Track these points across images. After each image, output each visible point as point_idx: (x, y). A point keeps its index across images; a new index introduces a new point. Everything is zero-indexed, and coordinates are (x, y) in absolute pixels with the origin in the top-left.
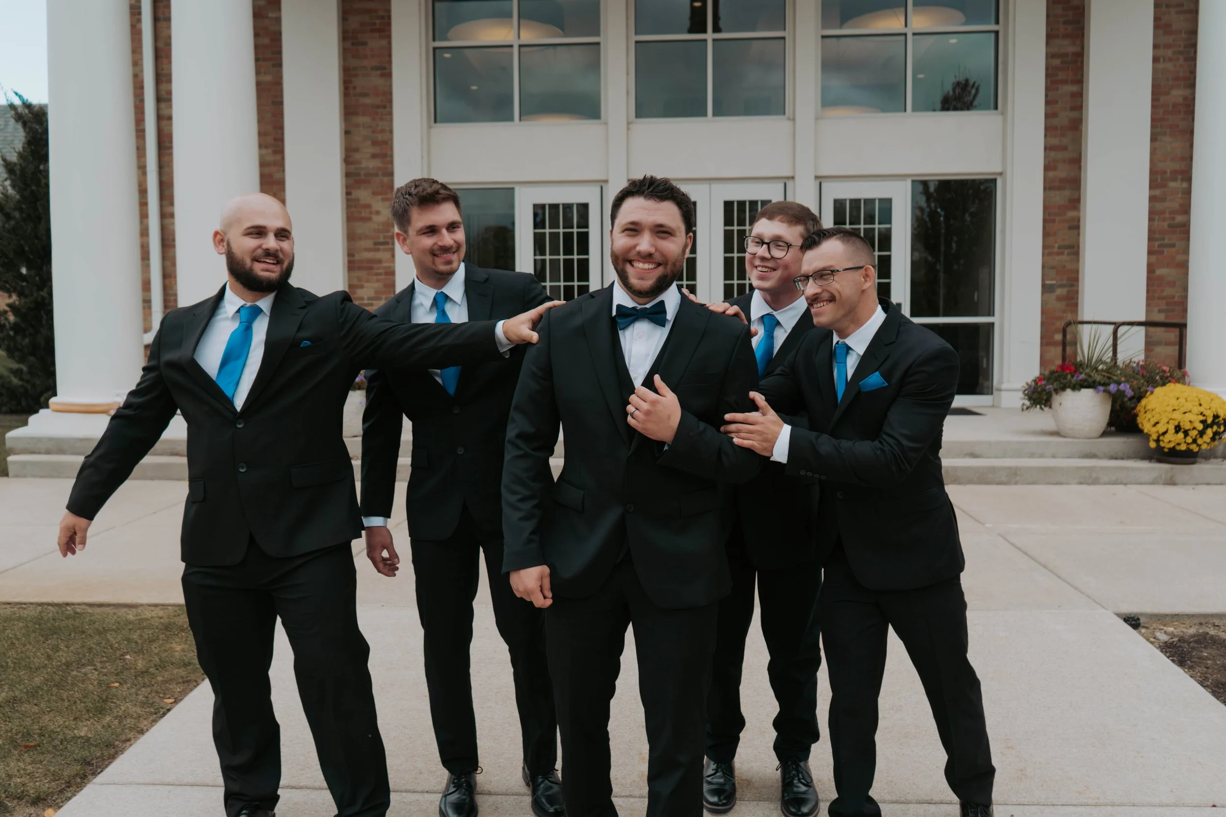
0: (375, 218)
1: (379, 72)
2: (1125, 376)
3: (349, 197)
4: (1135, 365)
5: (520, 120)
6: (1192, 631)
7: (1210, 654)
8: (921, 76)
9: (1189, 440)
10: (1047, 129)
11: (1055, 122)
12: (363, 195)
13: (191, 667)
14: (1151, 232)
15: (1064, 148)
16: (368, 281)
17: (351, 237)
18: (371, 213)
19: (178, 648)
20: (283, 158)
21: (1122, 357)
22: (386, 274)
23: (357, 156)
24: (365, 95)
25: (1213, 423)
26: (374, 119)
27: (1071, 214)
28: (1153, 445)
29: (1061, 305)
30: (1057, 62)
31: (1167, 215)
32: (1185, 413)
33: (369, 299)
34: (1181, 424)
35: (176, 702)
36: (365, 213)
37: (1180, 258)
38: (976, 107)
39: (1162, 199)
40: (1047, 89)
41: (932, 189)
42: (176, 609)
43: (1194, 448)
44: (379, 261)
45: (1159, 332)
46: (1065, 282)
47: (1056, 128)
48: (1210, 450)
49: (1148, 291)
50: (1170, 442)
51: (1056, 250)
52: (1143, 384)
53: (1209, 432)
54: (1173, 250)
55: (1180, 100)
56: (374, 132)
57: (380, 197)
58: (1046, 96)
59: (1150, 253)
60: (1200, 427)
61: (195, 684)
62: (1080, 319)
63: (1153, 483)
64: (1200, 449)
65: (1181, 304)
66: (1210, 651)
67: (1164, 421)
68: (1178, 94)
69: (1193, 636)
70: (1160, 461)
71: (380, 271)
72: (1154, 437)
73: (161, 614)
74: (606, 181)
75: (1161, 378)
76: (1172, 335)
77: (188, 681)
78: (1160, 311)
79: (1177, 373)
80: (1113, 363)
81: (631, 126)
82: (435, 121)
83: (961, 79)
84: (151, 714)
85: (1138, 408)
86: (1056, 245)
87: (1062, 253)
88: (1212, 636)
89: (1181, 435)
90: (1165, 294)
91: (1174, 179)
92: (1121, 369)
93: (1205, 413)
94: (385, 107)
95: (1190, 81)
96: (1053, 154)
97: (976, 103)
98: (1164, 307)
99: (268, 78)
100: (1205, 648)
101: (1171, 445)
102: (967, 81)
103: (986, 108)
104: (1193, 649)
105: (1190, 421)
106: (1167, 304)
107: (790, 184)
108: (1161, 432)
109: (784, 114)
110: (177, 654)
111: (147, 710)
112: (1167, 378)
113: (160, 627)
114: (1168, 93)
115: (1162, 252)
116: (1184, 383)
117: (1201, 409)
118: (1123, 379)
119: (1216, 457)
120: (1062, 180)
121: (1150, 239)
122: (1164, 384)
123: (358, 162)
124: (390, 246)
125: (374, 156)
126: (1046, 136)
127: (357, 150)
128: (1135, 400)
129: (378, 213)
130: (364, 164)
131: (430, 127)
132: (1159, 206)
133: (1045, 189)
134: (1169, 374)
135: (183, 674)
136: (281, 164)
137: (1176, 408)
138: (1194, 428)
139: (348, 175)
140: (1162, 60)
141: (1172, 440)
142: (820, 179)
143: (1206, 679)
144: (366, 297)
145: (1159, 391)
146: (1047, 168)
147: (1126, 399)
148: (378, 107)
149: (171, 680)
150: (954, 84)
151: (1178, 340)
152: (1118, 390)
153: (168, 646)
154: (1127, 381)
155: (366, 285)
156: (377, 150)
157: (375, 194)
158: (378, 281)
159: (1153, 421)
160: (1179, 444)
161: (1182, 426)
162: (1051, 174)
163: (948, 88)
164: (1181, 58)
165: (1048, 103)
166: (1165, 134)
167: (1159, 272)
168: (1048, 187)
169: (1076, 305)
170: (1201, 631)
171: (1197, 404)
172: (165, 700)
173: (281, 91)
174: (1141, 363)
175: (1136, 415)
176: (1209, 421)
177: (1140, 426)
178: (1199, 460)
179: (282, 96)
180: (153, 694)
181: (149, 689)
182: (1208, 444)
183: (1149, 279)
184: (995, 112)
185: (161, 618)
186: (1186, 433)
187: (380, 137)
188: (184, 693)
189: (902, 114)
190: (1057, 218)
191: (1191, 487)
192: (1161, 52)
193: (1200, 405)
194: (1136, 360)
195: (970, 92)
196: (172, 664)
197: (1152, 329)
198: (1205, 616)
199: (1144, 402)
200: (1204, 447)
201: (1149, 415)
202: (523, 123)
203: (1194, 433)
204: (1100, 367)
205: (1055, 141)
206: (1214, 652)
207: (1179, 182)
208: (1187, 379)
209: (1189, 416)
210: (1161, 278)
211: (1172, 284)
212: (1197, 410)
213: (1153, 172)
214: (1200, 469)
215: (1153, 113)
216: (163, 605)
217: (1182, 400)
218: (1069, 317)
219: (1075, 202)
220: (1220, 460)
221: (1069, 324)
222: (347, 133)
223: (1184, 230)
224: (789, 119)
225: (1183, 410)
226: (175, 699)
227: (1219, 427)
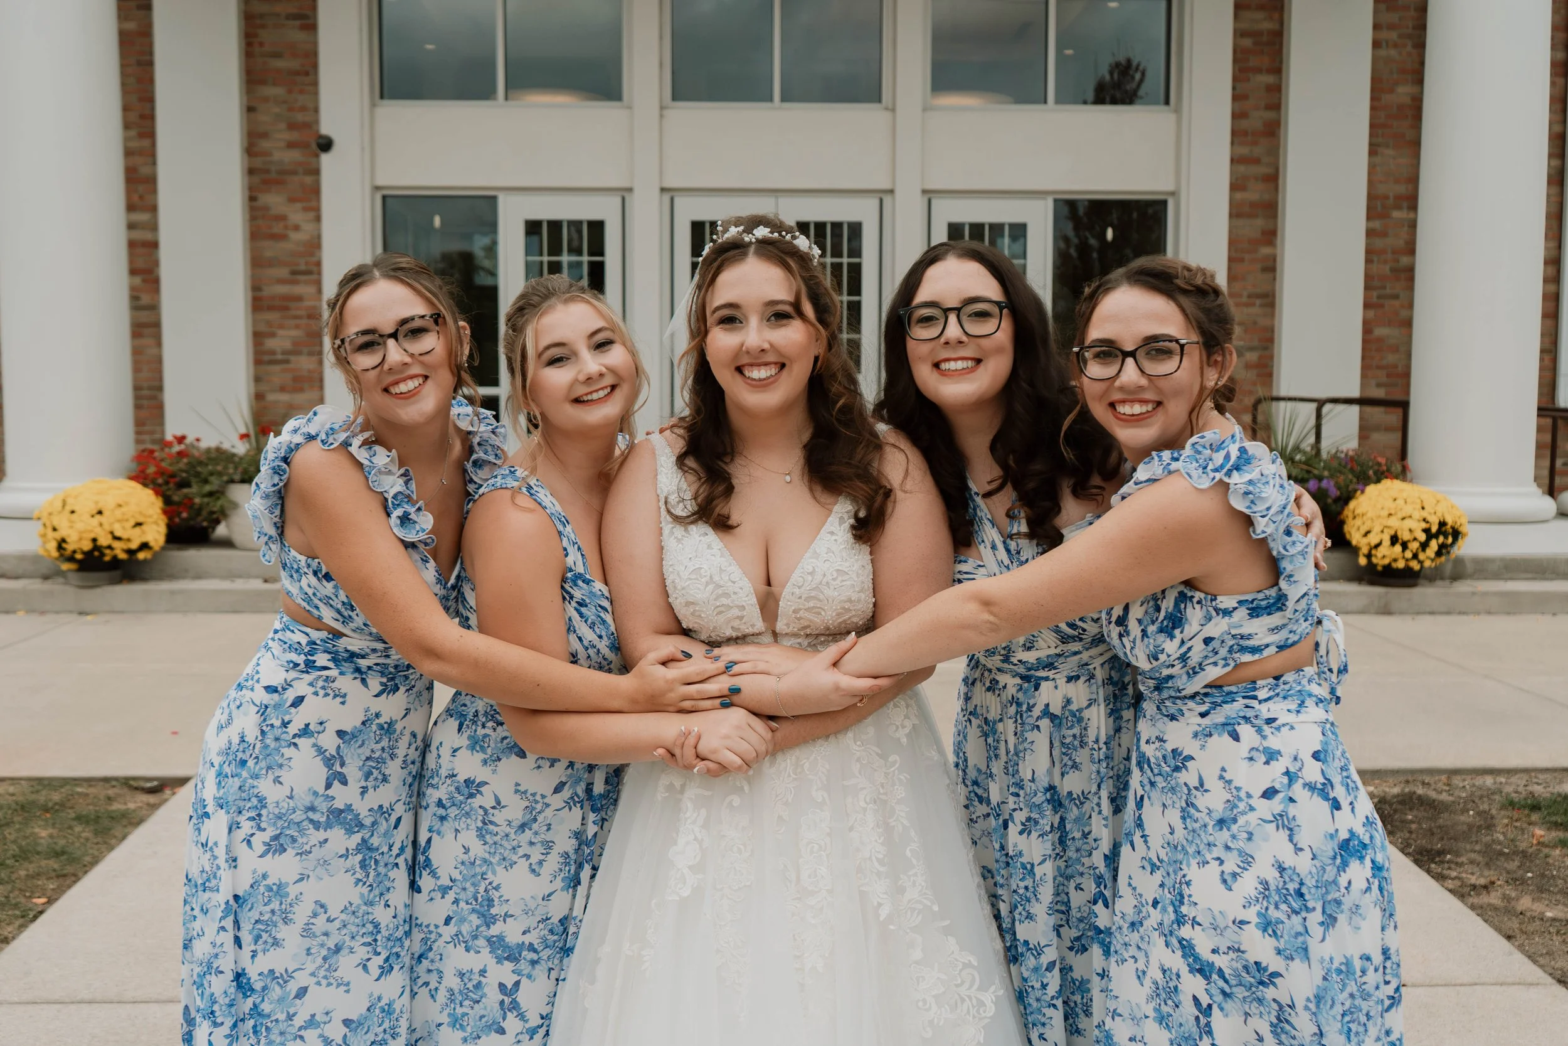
0: (294, 236)
1: (298, 23)
2: (1329, 470)
3: (255, 204)
4: (1343, 456)
5: (506, 99)
6: (1396, 790)
7: (1416, 817)
8: (1069, 52)
9: (1409, 554)
10: (1234, 133)
11: (1244, 124)
12: (274, 200)
13: (65, 857)
14: (1368, 278)
15: (1256, 161)
16: (281, 327)
17: (257, 263)
18: (286, 227)
19: (44, 833)
20: (153, 145)
21: (1327, 445)
22: (310, 317)
23: (265, 144)
24: (277, 55)
25: (1440, 532)
26: (290, 92)
27: (1265, 251)
28: (1363, 561)
29: (1251, 375)
30: (1247, 42)
31: (1389, 256)
32: (1403, 519)
33: (284, 353)
34: (1399, 534)
35: (51, 901)
36: (277, 228)
37: (1404, 313)
38: (1141, 98)
39: (1384, 234)
40: (1235, 79)
41: (1081, 211)
42: (34, 783)
43: (1415, 565)
44: (299, 298)
45: (1377, 413)
46: (1256, 343)
47: (1245, 133)
48: (1436, 567)
49: (1363, 358)
50: (1384, 557)
51: (1244, 299)
52: (1351, 481)
53: (1434, 545)
54: (1396, 303)
55: (1407, 100)
56: (290, 109)
57: (299, 205)
58: (1234, 88)
59: (1367, 306)
60: (1422, 537)
61: (73, 879)
62: (1275, 394)
63: (1363, 612)
64: (1422, 567)
65: (1403, 376)
66: (1415, 812)
67: (1377, 529)
68: (1404, 91)
69: (1398, 796)
70: (1372, 583)
71: (299, 313)
72: (1365, 550)
73: (11, 789)
74: (630, 190)
75: (1375, 473)
76: (1392, 417)
77: (65, 876)
78: (1379, 385)
79: (1397, 467)
80: (1314, 452)
81: (666, 112)
82: (382, 97)
83: (1121, 58)
84: (16, 917)
85: (1346, 512)
86: (1245, 294)
87: (1253, 305)
88: (1420, 796)
89: (1398, 548)
90: (1384, 362)
91: (1398, 207)
92: (1325, 462)
93: (1429, 518)
94: (307, 74)
95: (1417, 76)
96: (1242, 168)
97: (1141, 92)
98: (1384, 380)
99: (131, 26)
100: (1411, 809)
101: (1386, 561)
102: (1129, 61)
103: (1154, 102)
104: (1395, 811)
105: (1410, 530)
106: (1388, 376)
107: (887, 200)
108: (1373, 544)
109: (880, 101)
110: (42, 841)
111: (10, 913)
112: (1383, 473)
113: (14, 806)
114: (1391, 91)
115: (1382, 306)
116: (1404, 479)
117: (1425, 514)
118: (1326, 473)
119: (1442, 579)
120: (1253, 205)
121: (1367, 288)
122: (1378, 481)
123: (266, 154)
124: (314, 277)
125: (291, 145)
126: (1232, 143)
127: (265, 135)
128: (1342, 502)
129: (297, 228)
130: (277, 156)
131: (373, 105)
132: (1379, 243)
133: (1231, 216)
134: (1385, 468)
135: (56, 866)
136: (151, 154)
137: (1393, 512)
138: (1415, 539)
139: (251, 172)
140: (1384, 44)
141: (1387, 554)
142: (929, 194)
143: (1409, 845)
144: (279, 350)
145: (1371, 489)
146: (1234, 187)
147: (1329, 501)
148: (297, 73)
149: (39, 874)
150: (1110, 65)
151: (1400, 424)
152: (1319, 488)
153: (28, 831)
154: (1332, 476)
155: (281, 332)
156: (295, 136)
157: (292, 200)
158: (297, 327)
159: (1363, 530)
160: (1395, 560)
161: (1400, 536)
162: (1239, 196)
163: (1104, 72)
164: (1409, 43)
165: (1235, 98)
166: (1387, 146)
167: (1379, 331)
168: (1236, 213)
169: (1270, 375)
170: (1407, 790)
171: (1419, 506)
172: (35, 900)
173: (151, 45)
174: (1351, 453)
175: (1343, 523)
176: (1434, 529)
177: (1348, 536)
178: (1421, 581)
179: (151, 53)
180: (17, 893)
181: (9, 887)
182: (1433, 560)
183: (1365, 342)
184: (1165, 108)
185: (13, 795)
186: (1405, 546)
187: (300, 117)
188: (60, 891)
189: (1042, 107)
190: (1247, 257)
191: (1408, 618)
192: (1384, 35)
193: (1423, 508)
194: (1344, 448)
195: (1133, 78)
196: (38, 853)
197: (1369, 409)
198: (1413, 772)
199: (1352, 504)
200: (1427, 564)
201: (1358, 522)
202: (510, 103)
203: (1414, 546)
204: (1298, 457)
205: (1244, 151)
206: (1420, 815)
207: (1405, 211)
208: (1409, 475)
209: (1408, 523)
210: (1380, 340)
211: (1395, 349)
212: (1418, 514)
213: (1371, 197)
214: (1422, 593)
215: (1372, 117)
216: (12, 779)
217: (1400, 502)
218: (1261, 392)
219: (1271, 236)
220: (1447, 582)
221: (1258, 402)
222: (250, 109)
223: (1408, 275)
224: (887, 109)
225: (1400, 515)
226: (49, 898)
227: (1446, 537)
